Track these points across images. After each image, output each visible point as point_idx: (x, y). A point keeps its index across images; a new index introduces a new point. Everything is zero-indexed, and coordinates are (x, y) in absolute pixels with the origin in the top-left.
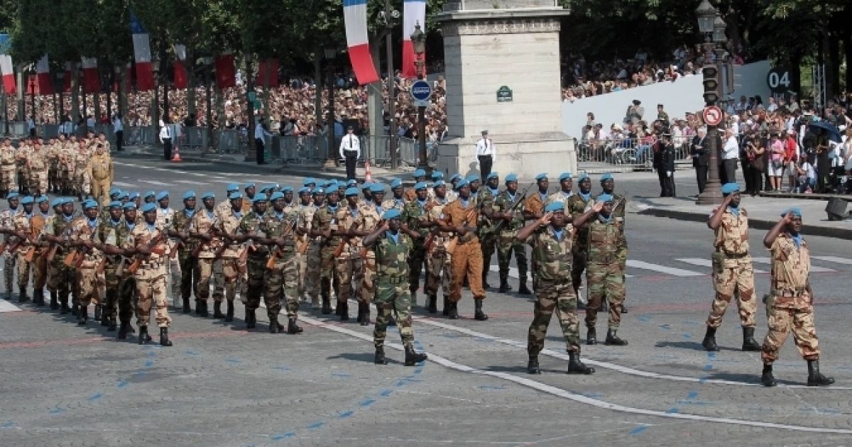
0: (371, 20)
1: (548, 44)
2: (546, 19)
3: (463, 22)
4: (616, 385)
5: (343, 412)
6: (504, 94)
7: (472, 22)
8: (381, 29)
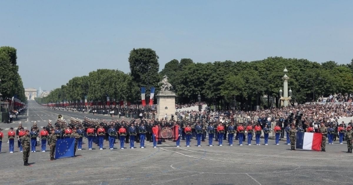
0: (146, 96)
1: (173, 101)
2: (173, 97)
3: (160, 97)
4: (191, 153)
5: (148, 156)
6: (166, 108)
7: (162, 97)
8: (147, 97)
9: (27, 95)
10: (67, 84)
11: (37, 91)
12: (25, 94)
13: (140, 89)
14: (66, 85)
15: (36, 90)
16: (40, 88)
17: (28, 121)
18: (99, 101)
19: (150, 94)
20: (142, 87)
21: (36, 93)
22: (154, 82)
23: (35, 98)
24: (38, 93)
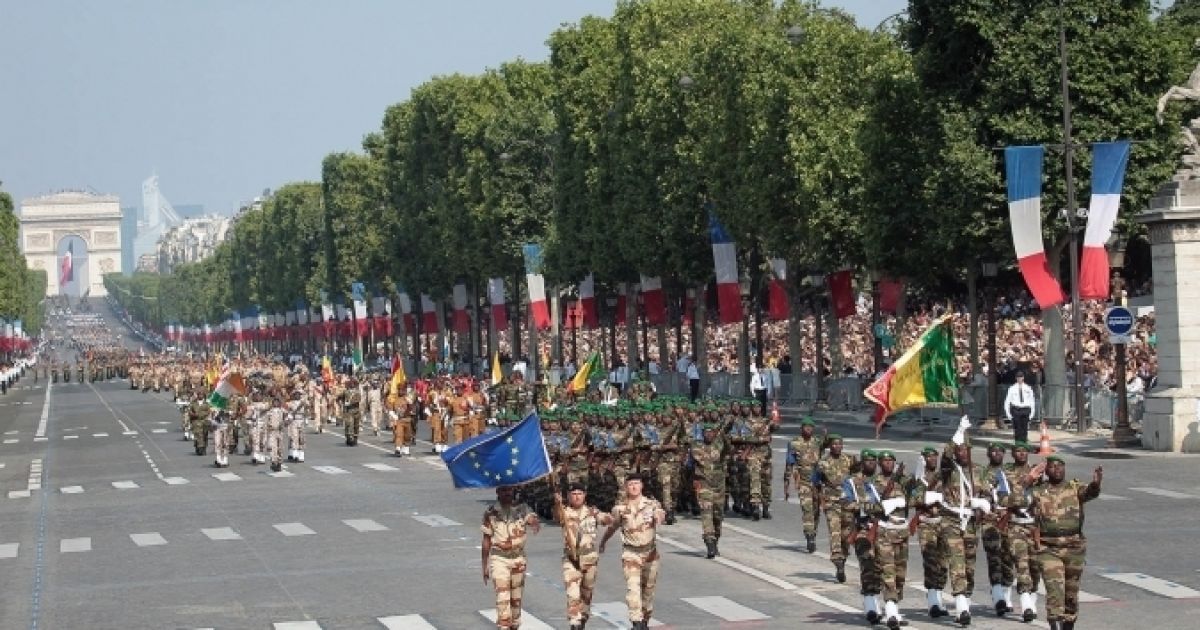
0: (1048, 223)
3: (1179, 223)
7: (1192, 223)
8: (1062, 235)
9: (39, 252)
10: (370, 144)
11: (129, 221)
12: (26, 246)
13: (992, 160)
14: (361, 153)
15: (114, 208)
16: (150, 183)
17: (34, 484)
18: (648, 284)
19: (1086, 205)
20: (1011, 140)
21: (116, 229)
22: (1119, 93)
23: (109, 281)
24: (130, 234)
